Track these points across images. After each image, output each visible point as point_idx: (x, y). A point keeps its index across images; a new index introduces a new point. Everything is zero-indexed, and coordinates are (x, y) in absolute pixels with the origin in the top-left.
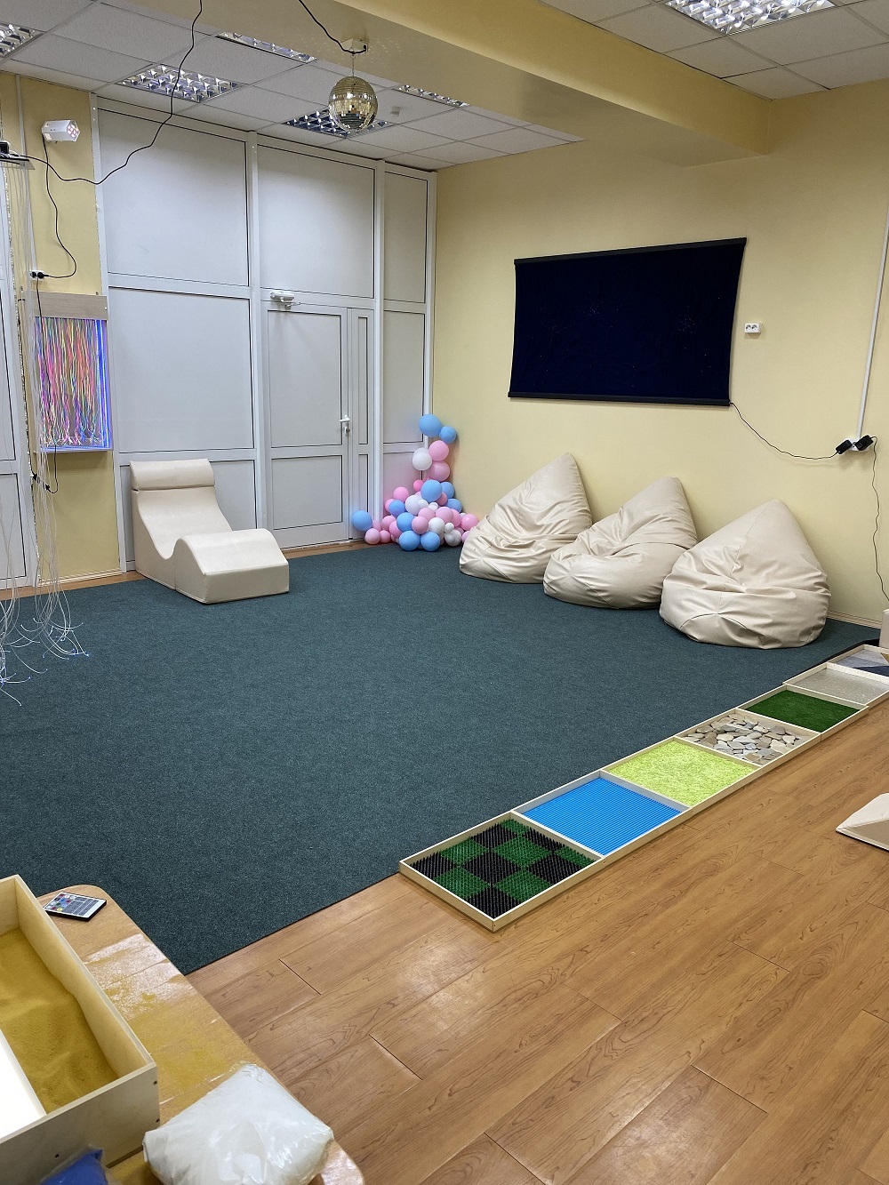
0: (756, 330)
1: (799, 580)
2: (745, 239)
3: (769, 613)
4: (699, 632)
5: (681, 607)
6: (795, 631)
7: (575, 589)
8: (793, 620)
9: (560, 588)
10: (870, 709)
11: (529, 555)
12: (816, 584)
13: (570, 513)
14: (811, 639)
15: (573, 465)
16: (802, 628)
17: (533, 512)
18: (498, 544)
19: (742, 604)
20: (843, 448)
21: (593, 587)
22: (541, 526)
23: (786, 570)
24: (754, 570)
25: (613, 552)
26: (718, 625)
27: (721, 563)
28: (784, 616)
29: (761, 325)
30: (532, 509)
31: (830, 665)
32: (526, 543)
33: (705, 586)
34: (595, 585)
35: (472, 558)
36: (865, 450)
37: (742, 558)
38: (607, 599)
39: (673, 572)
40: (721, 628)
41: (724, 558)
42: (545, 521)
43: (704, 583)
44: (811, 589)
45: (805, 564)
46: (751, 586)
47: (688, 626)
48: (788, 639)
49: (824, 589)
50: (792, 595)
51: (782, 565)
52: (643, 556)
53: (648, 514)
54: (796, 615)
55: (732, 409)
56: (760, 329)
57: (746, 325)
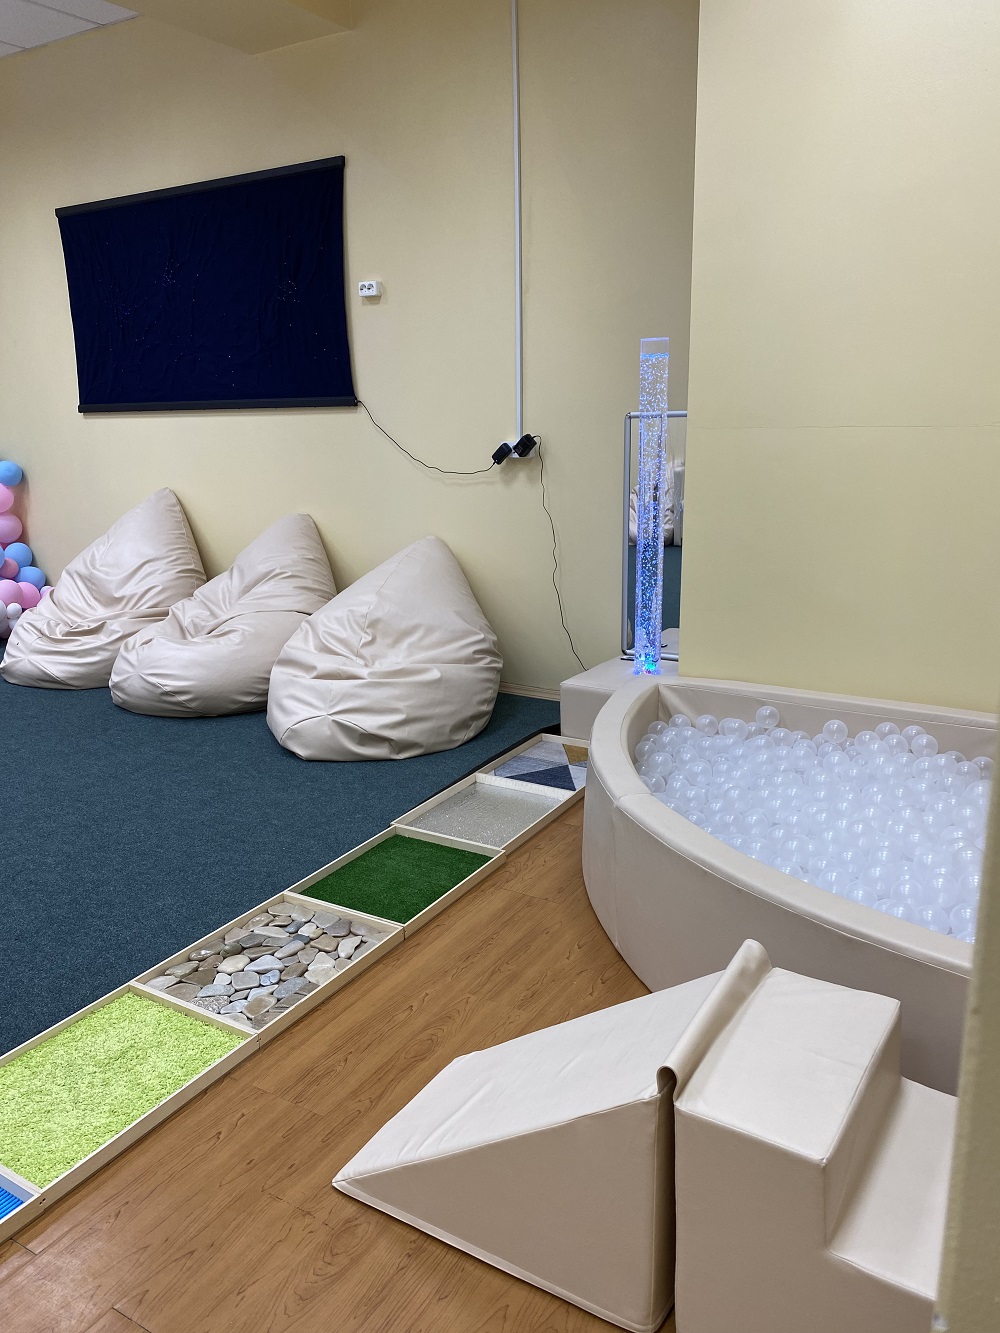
0: (373, 292)
1: (453, 649)
2: (342, 158)
3: (400, 705)
4: (306, 746)
5: (283, 709)
6: (443, 726)
7: (144, 693)
8: (438, 710)
9: (125, 694)
10: (508, 856)
11: (98, 643)
12: (475, 652)
13: (161, 575)
14: (470, 734)
15: (174, 506)
16: (452, 722)
17: (110, 577)
18: (52, 631)
19: (360, 697)
20: (501, 454)
21: (168, 689)
22: (121, 599)
23: (435, 637)
24: (390, 641)
25: (207, 630)
26: (328, 733)
27: (343, 635)
28: (423, 707)
29: (380, 284)
30: (107, 574)
31: (481, 777)
32: (93, 625)
33: (315, 674)
34: (170, 684)
35: (14, 657)
36: (528, 457)
37: (373, 624)
38: (193, 705)
39: (282, 655)
40: (333, 737)
41: (348, 628)
42: (127, 591)
43: (314, 668)
44: (469, 660)
45: (460, 625)
46: (378, 667)
47: (289, 737)
48: (432, 740)
49: (489, 659)
50: (435, 674)
51: (430, 630)
52: (243, 634)
53: (262, 569)
54: (442, 703)
55: (361, 409)
56: (378, 289)
57: (361, 284)
